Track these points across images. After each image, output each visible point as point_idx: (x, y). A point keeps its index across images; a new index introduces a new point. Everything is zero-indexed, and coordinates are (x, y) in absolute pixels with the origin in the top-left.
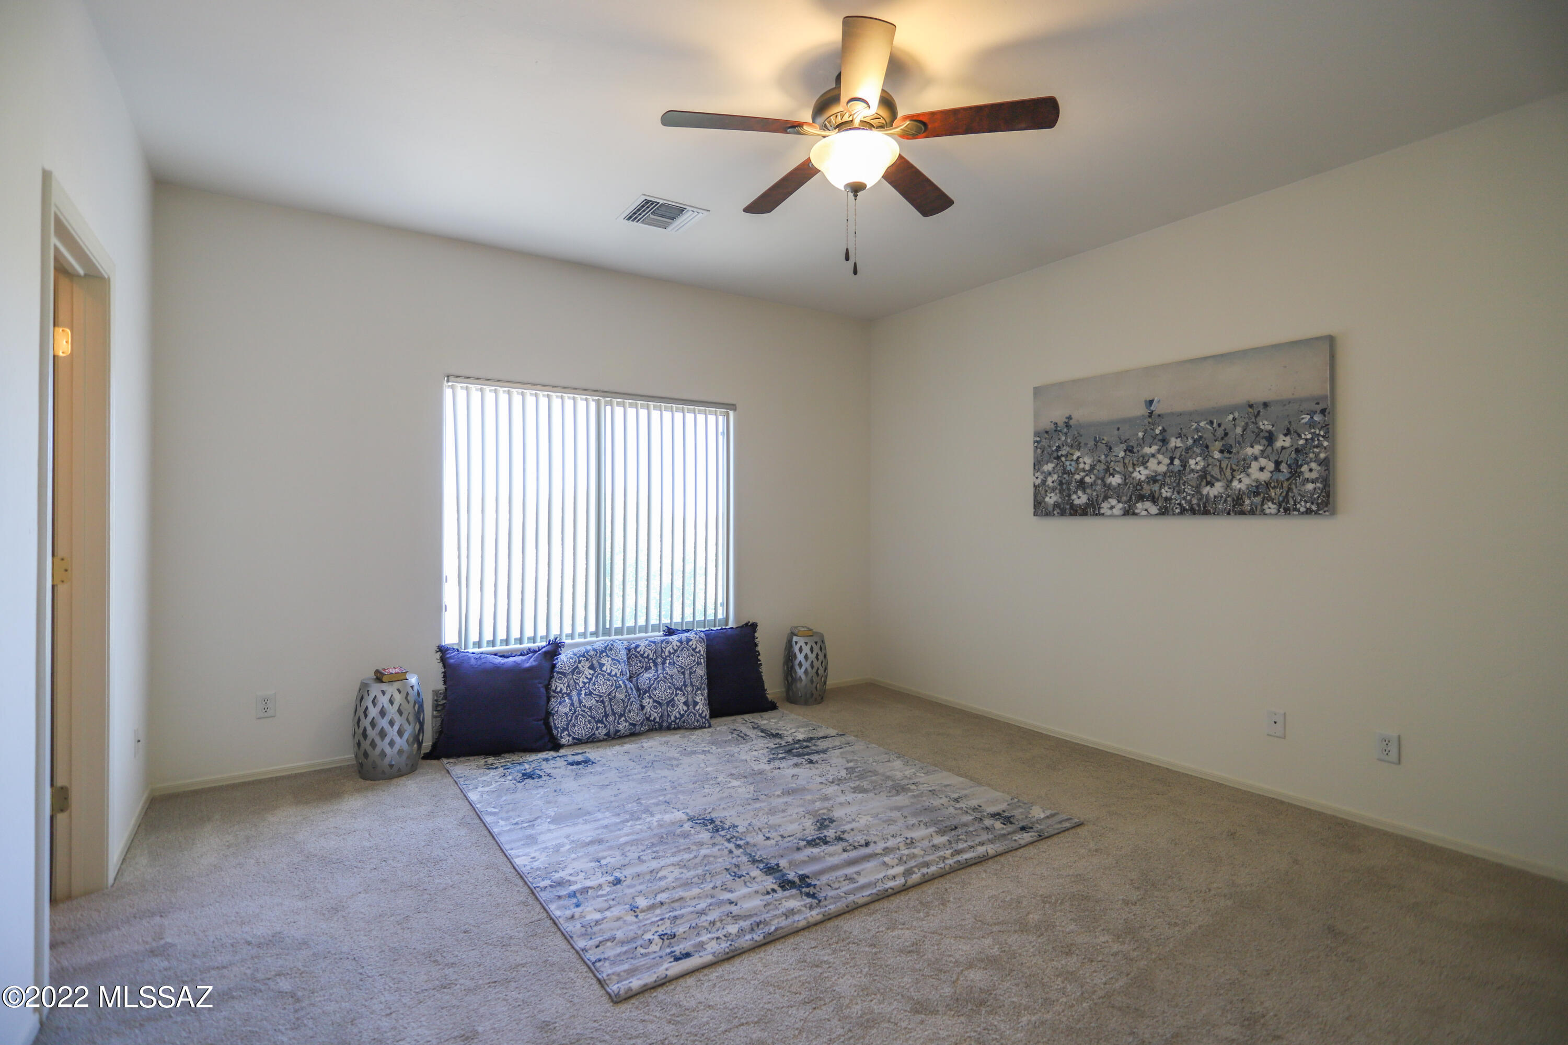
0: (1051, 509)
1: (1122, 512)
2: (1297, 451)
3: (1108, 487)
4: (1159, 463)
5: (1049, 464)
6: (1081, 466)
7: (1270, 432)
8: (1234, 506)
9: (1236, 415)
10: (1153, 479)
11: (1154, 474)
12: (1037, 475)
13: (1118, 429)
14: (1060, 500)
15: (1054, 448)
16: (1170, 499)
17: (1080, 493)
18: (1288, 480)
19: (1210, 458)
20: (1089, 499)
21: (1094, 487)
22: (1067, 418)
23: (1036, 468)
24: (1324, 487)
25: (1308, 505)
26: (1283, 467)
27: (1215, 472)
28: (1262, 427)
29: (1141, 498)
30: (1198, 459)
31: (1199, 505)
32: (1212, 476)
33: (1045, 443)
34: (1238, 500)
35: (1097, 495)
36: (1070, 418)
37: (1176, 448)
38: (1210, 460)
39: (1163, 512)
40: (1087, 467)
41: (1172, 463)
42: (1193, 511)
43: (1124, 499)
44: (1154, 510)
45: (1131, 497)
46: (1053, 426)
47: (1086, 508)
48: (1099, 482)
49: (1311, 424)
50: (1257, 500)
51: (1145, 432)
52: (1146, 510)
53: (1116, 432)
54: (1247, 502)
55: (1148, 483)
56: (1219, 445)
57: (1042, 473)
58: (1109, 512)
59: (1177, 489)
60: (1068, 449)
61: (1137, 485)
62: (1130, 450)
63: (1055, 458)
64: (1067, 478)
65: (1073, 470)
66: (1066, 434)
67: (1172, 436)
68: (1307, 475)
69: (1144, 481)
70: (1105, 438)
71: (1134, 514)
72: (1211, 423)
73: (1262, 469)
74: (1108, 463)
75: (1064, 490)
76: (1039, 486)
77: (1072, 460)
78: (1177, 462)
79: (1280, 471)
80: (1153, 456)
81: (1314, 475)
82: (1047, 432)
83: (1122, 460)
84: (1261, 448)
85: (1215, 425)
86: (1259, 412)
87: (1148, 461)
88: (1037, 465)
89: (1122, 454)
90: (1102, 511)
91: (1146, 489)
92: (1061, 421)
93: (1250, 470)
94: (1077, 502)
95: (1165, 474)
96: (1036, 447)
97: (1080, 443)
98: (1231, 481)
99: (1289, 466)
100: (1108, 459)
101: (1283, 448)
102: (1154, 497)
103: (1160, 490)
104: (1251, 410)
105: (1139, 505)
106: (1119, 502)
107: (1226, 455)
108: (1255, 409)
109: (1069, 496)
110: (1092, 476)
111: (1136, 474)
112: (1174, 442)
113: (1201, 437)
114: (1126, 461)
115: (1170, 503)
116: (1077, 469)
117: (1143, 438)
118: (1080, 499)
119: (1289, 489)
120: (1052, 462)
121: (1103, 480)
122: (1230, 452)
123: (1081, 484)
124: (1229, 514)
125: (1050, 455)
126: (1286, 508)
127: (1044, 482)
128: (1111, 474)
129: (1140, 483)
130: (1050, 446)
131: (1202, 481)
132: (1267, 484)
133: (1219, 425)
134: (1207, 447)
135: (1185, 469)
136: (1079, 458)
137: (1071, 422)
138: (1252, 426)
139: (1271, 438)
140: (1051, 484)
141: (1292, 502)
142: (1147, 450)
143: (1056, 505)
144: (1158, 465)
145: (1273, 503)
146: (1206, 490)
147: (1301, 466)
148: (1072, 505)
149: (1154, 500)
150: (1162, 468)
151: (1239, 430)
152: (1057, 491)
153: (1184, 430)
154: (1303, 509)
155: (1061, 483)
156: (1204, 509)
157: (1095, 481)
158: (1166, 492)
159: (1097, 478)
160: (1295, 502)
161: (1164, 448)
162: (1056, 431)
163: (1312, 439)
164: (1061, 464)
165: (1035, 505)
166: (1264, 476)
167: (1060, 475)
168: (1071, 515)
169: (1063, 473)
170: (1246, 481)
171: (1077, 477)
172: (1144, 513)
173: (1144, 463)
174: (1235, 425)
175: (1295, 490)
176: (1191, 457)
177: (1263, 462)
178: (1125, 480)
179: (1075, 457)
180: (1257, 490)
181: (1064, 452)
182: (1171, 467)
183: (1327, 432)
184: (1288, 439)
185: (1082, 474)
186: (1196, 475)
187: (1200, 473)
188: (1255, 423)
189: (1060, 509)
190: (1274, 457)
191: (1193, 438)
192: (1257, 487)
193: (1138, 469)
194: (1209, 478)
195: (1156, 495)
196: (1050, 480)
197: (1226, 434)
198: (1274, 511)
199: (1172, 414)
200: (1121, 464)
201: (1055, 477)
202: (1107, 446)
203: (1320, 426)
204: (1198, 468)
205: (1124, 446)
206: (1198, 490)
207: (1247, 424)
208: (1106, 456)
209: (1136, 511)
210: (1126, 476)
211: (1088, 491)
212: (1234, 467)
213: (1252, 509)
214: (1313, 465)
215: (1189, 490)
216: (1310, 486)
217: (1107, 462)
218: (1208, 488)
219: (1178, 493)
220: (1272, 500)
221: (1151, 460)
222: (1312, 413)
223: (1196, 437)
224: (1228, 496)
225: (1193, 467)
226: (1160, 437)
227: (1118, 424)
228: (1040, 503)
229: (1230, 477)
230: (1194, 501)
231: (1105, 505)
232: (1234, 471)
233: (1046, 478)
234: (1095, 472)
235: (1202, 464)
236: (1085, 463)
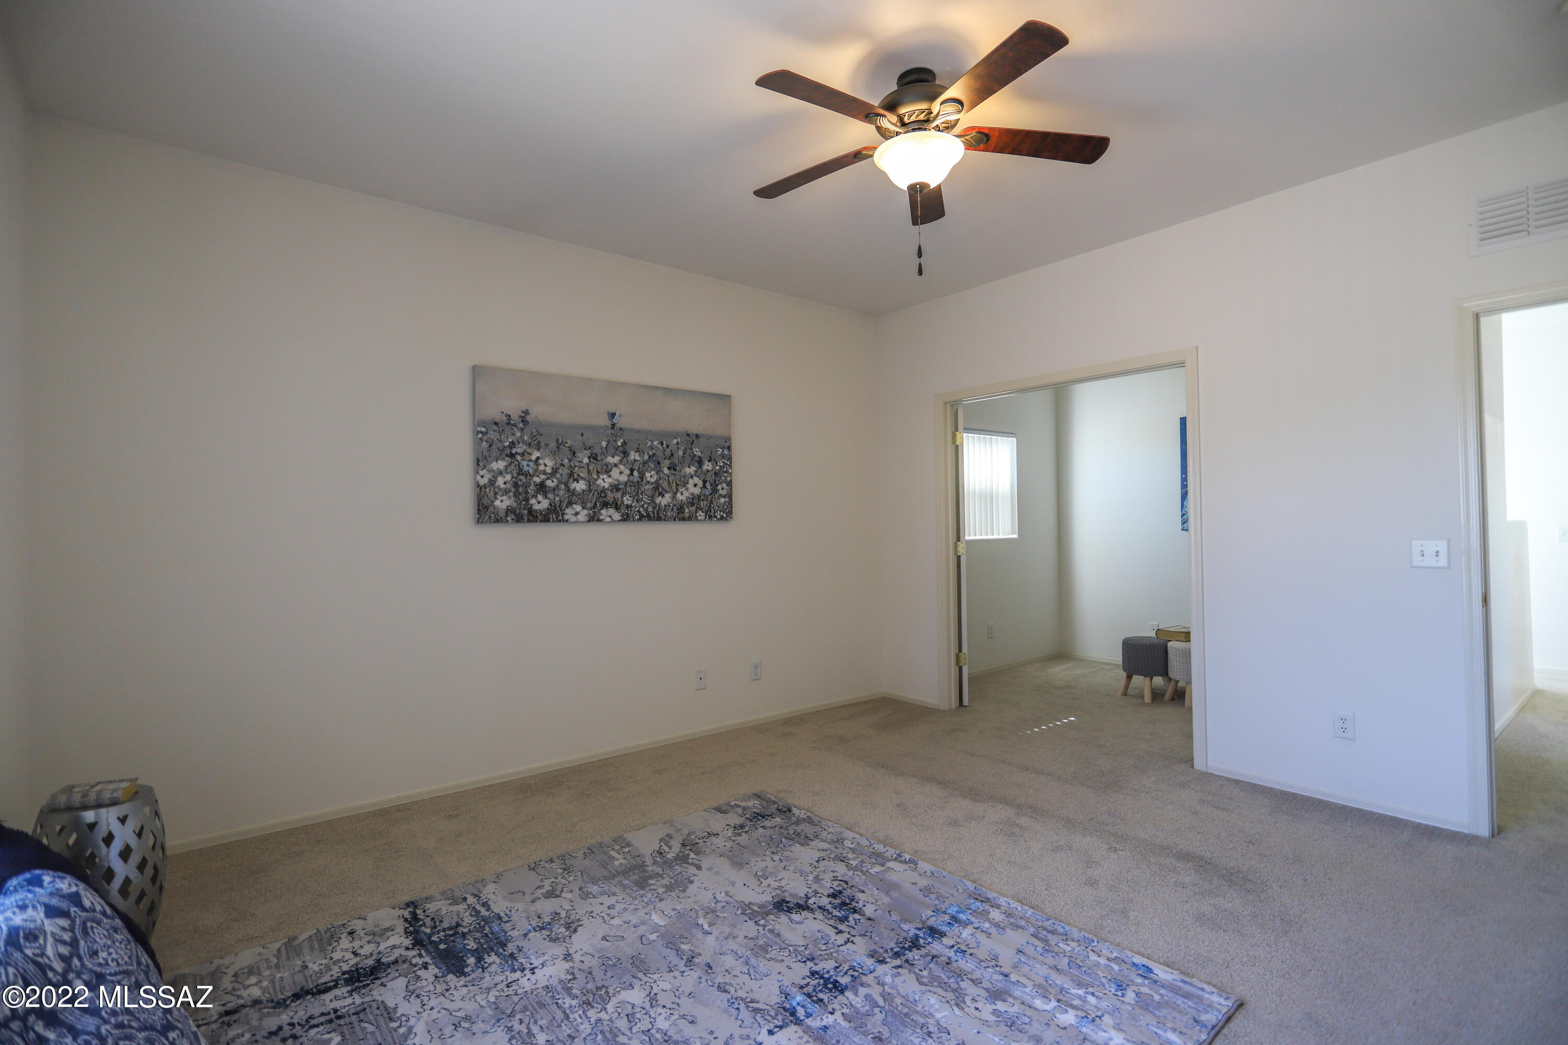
0: (502, 514)
1: (587, 519)
2: (716, 474)
3: (573, 493)
4: (621, 473)
5: (499, 462)
6: (542, 468)
7: (700, 457)
8: (678, 513)
9: (679, 440)
10: (616, 488)
11: (616, 483)
12: (481, 473)
13: (582, 435)
14: (515, 505)
15: (507, 444)
16: (631, 507)
17: (540, 497)
18: (710, 494)
19: (661, 473)
20: (551, 505)
21: (556, 492)
22: (522, 412)
23: (481, 464)
24: (729, 502)
25: (722, 513)
26: (708, 485)
27: (665, 485)
28: (695, 453)
29: (606, 505)
30: (653, 472)
31: (653, 513)
32: (663, 488)
33: (492, 435)
34: (681, 509)
35: (561, 501)
36: (526, 412)
37: (635, 461)
38: (662, 475)
39: (625, 518)
40: (549, 470)
41: (632, 474)
42: (649, 518)
43: (589, 505)
44: (617, 516)
45: (595, 504)
46: (505, 419)
47: (548, 514)
48: (563, 486)
49: (723, 456)
50: (693, 509)
51: (608, 442)
52: (610, 517)
53: (580, 437)
54: (687, 511)
55: (611, 491)
56: (667, 462)
57: (489, 471)
58: (574, 519)
59: (636, 497)
60: (525, 447)
61: (602, 492)
62: (594, 457)
63: (507, 455)
64: (524, 480)
65: (531, 471)
66: (522, 430)
67: (632, 450)
68: (721, 492)
69: (608, 489)
70: (568, 442)
71: (599, 520)
72: (662, 443)
73: (695, 485)
74: (572, 469)
75: (520, 494)
76: (485, 486)
77: (530, 460)
78: (636, 473)
79: (706, 488)
80: (616, 465)
81: (724, 492)
82: (496, 424)
83: (586, 467)
84: (695, 469)
85: (664, 446)
86: (693, 441)
87: (611, 470)
88: (480, 462)
89: (586, 460)
90: (566, 517)
91: (610, 497)
92: (515, 417)
93: (688, 486)
94: (537, 507)
95: (626, 483)
96: (481, 439)
97: (539, 443)
98: (676, 494)
99: (711, 485)
100: (572, 463)
101: (708, 471)
102: (617, 504)
103: (622, 498)
104: (688, 438)
105: (604, 512)
106: (584, 508)
107: (673, 472)
108: (692, 438)
109: (527, 500)
110: (555, 480)
111: (600, 482)
112: (633, 456)
113: (654, 454)
114: (591, 468)
115: (631, 511)
116: (537, 470)
117: (606, 448)
118: (541, 504)
119: (711, 502)
120: (503, 459)
121: (566, 484)
122: (675, 470)
123: (542, 488)
124: (675, 520)
125: (502, 451)
126: (710, 517)
127: (492, 482)
128: (574, 480)
129: (604, 490)
130: (500, 441)
131: (655, 492)
132: (699, 497)
133: (668, 446)
134: (659, 463)
135: (642, 481)
136: (538, 458)
137: (528, 418)
138: (689, 451)
139: (700, 463)
140: (502, 486)
141: (713, 511)
142: (610, 460)
143: (509, 511)
144: (620, 475)
145: (703, 512)
146: (658, 500)
147: (718, 485)
148: (531, 511)
149: (617, 508)
150: (624, 478)
151: (681, 453)
152: (511, 494)
153: (641, 446)
154: (719, 517)
155: (516, 485)
156: (655, 516)
157: (557, 486)
158: (627, 500)
159: (560, 482)
160: (714, 510)
161: (625, 460)
162: (508, 424)
163: (723, 466)
164: (516, 463)
165: (479, 509)
166: (697, 491)
167: (515, 475)
168: (529, 521)
169: (519, 474)
170: (686, 494)
171: (537, 480)
172: (608, 519)
173: (608, 472)
174: (678, 448)
175: (714, 503)
176: (647, 470)
177: (696, 480)
178: (590, 486)
179: (533, 457)
180: (694, 501)
181: (519, 450)
182: (631, 478)
183: (731, 463)
184: (710, 464)
185: (543, 477)
186: (651, 486)
187: (654, 485)
188: (691, 449)
189: (515, 515)
190: (703, 477)
191: (648, 454)
192: (693, 499)
193: (601, 477)
194: (661, 490)
195: (619, 503)
196: (500, 481)
197: (672, 455)
198: (703, 518)
199: (631, 430)
200: (585, 471)
201: (508, 477)
202: (570, 450)
203: (727, 458)
204: (653, 480)
205: (588, 453)
206: (652, 498)
207: (686, 448)
208: (570, 460)
209: (601, 517)
210: (590, 483)
211: (550, 496)
212: (678, 482)
213: (689, 516)
214: (724, 485)
215: (645, 499)
216: (722, 500)
217: (571, 466)
218: (660, 498)
219: (637, 501)
220: (702, 509)
221: (614, 469)
222: (723, 448)
223: (651, 453)
224: (674, 505)
225: (648, 479)
226: (622, 449)
227: (584, 430)
228: (487, 508)
229: (675, 490)
230: (650, 509)
231: (569, 511)
232: (678, 485)
233: (495, 478)
234: (558, 475)
235: (655, 477)
236: (546, 465)
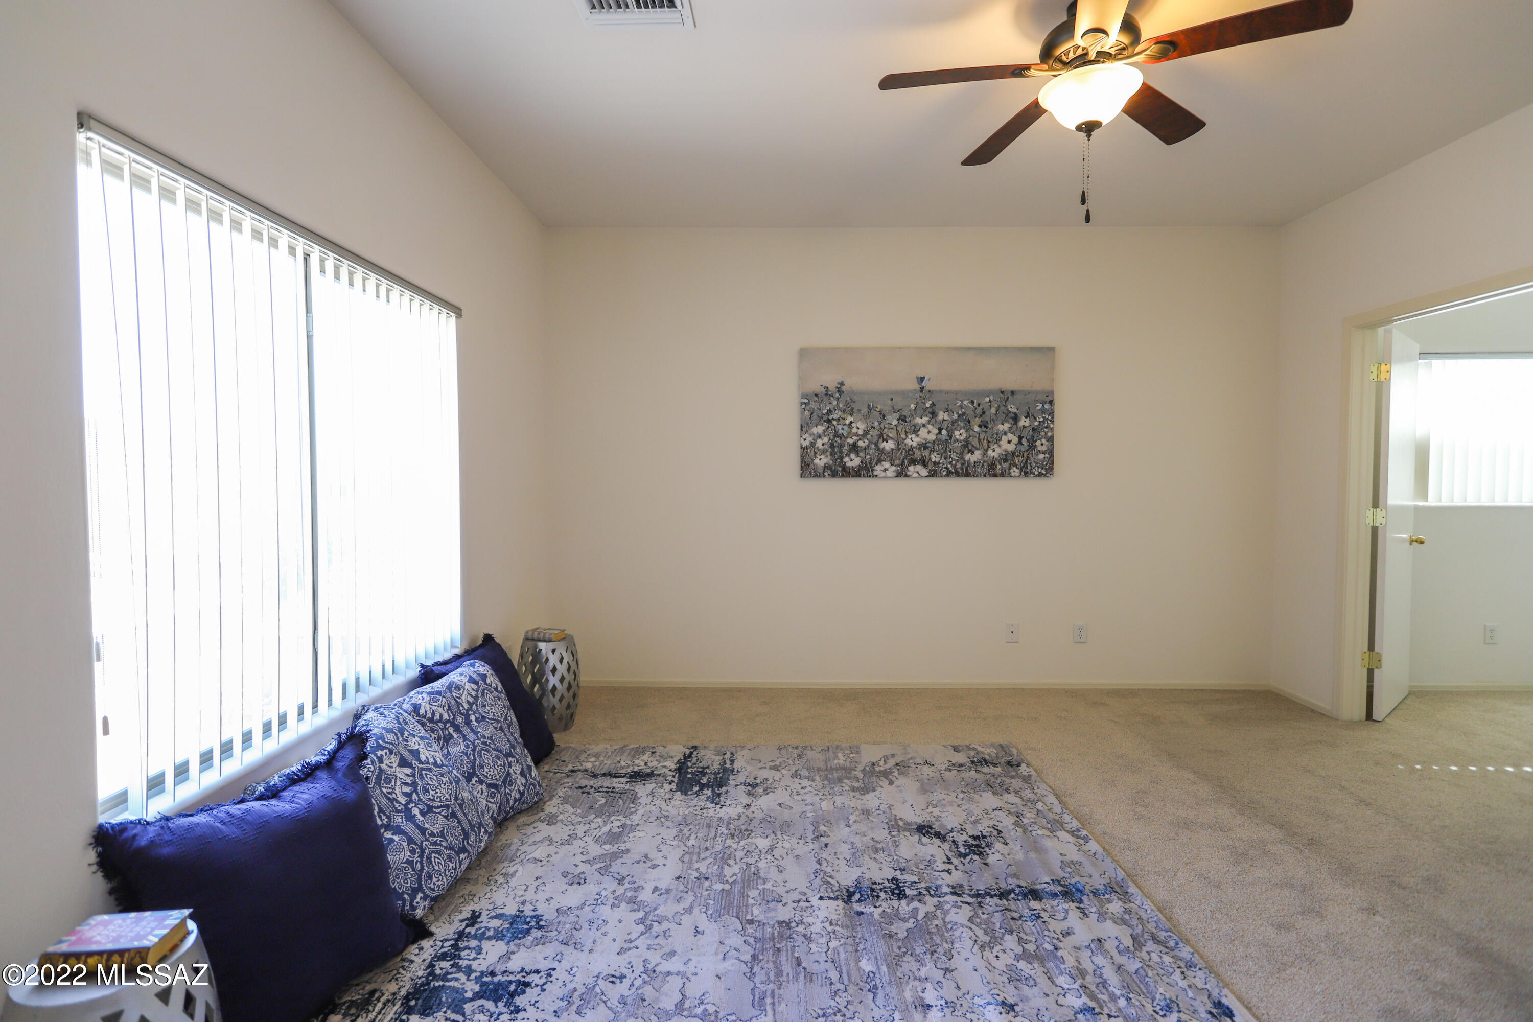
0: (821, 471)
1: (895, 474)
2: (1034, 429)
3: (882, 451)
4: (929, 432)
5: (819, 427)
6: (854, 430)
7: (1015, 414)
8: (989, 470)
9: (992, 398)
10: (923, 446)
11: (924, 442)
12: (804, 437)
13: (892, 399)
14: (831, 462)
15: (825, 411)
16: (939, 463)
17: (853, 456)
18: (1027, 451)
19: (971, 431)
20: (862, 462)
21: (867, 451)
22: (838, 383)
23: (804, 429)
24: (1050, 457)
25: (1040, 470)
26: (1024, 441)
27: (975, 442)
28: (1010, 409)
29: (913, 462)
30: (962, 431)
31: (962, 469)
32: (972, 445)
33: (813, 405)
34: (992, 465)
35: (871, 458)
36: (842, 384)
37: (944, 420)
38: (971, 433)
39: (933, 474)
40: (860, 432)
41: (940, 433)
42: (957, 474)
43: (897, 462)
44: (924, 472)
45: (903, 461)
46: (823, 390)
47: (859, 470)
48: (873, 446)
49: (1043, 411)
50: (1006, 465)
51: (917, 404)
52: (917, 472)
53: (890, 402)
54: (999, 467)
55: (919, 449)
56: (978, 420)
57: (810, 435)
58: (883, 474)
59: (944, 455)
60: (840, 413)
61: (910, 450)
62: (902, 419)
63: (825, 421)
64: (839, 441)
65: (845, 434)
66: (838, 399)
67: (941, 410)
68: (1040, 448)
69: (916, 448)
70: (879, 407)
71: (906, 476)
72: (972, 402)
73: (1009, 442)
74: (881, 430)
75: (835, 453)
76: (807, 448)
77: (845, 424)
78: (944, 432)
79: (1022, 444)
80: (924, 426)
81: (1044, 448)
82: (816, 395)
83: (895, 428)
84: (1009, 426)
85: (975, 404)
86: (1008, 398)
87: (919, 430)
88: (804, 427)
89: (895, 422)
90: (875, 473)
91: (918, 454)
92: (832, 387)
93: (1001, 442)
94: (849, 464)
95: (934, 442)
96: (804, 409)
97: (852, 409)
98: (987, 450)
99: (1028, 441)
100: (882, 426)
101: (1024, 427)
102: (924, 461)
103: (930, 455)
104: (1002, 395)
105: (911, 468)
106: (892, 465)
107: (984, 429)
108: (1006, 395)
109: (841, 458)
110: (866, 441)
111: (908, 441)
112: (942, 415)
113: (964, 413)
114: (899, 429)
115: (938, 467)
116: (850, 433)
117: (915, 410)
118: (853, 461)
119: (1028, 458)
120: (822, 425)
121: (876, 444)
122: (987, 427)
123: (854, 448)
124: (985, 476)
125: (820, 418)
126: (1026, 472)
127: (813, 444)
128: (884, 440)
129: (911, 449)
130: (820, 409)
131: (965, 449)
132: (1013, 453)
133: (979, 405)
134: (969, 422)
135: (951, 439)
136: (851, 422)
137: (843, 388)
138: (1002, 408)
139: (1016, 419)
140: (821, 447)
141: (1029, 467)
142: (918, 420)
143: (826, 467)
144: (928, 434)
145: (1017, 468)
146: (968, 457)
147: (1036, 441)
148: (844, 468)
149: (924, 463)
150: (932, 437)
151: (993, 410)
152: (828, 453)
153: (950, 406)
154: (1036, 473)
155: (832, 446)
156: (965, 472)
157: (868, 446)
158: (935, 458)
159: (870, 442)
160: (1031, 467)
161: (933, 420)
162: (826, 395)
163: (1043, 422)
164: (832, 427)
165: (802, 467)
166: (1011, 447)
167: (832, 438)
168: (843, 476)
169: (835, 437)
170: (998, 450)
171: (850, 441)
172: (916, 475)
173: (916, 432)
174: (990, 406)
175: (1032, 459)
176: (956, 429)
177: (1010, 436)
178: (898, 445)
179: (847, 422)
180: (1007, 458)
181: (835, 417)
182: (939, 436)
183: (1053, 418)
184: (1027, 420)
185: (855, 438)
186: (960, 444)
187: (963, 443)
188: (1005, 406)
189: (831, 471)
190: (1018, 433)
191: (958, 413)
192: (1006, 455)
193: (910, 437)
194: (970, 447)
195: (927, 460)
196: (819, 443)
197: (984, 413)
198: (1017, 474)
199: (941, 391)
200: (894, 431)
201: (826, 439)
202: (880, 414)
203: (1048, 413)
204: (962, 438)
205: (897, 415)
206: (961, 455)
207: (999, 406)
208: (880, 423)
209: (908, 473)
210: (899, 443)
211: (862, 454)
212: (989, 439)
213: (1002, 472)
214: (1044, 441)
215: (954, 456)
216: (1041, 456)
217: (881, 428)
218: (970, 454)
219: (945, 458)
220: (1016, 466)
221: (922, 429)
222: (1043, 403)
223: (960, 412)
224: (985, 462)
225: (957, 437)
226: (930, 410)
227: (892, 395)
228: (808, 465)
229: (986, 447)
230: (959, 466)
231: (878, 469)
232: (989, 442)
233: (815, 440)
234: (869, 437)
235: (965, 435)
236: (858, 428)
